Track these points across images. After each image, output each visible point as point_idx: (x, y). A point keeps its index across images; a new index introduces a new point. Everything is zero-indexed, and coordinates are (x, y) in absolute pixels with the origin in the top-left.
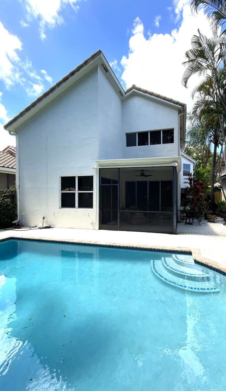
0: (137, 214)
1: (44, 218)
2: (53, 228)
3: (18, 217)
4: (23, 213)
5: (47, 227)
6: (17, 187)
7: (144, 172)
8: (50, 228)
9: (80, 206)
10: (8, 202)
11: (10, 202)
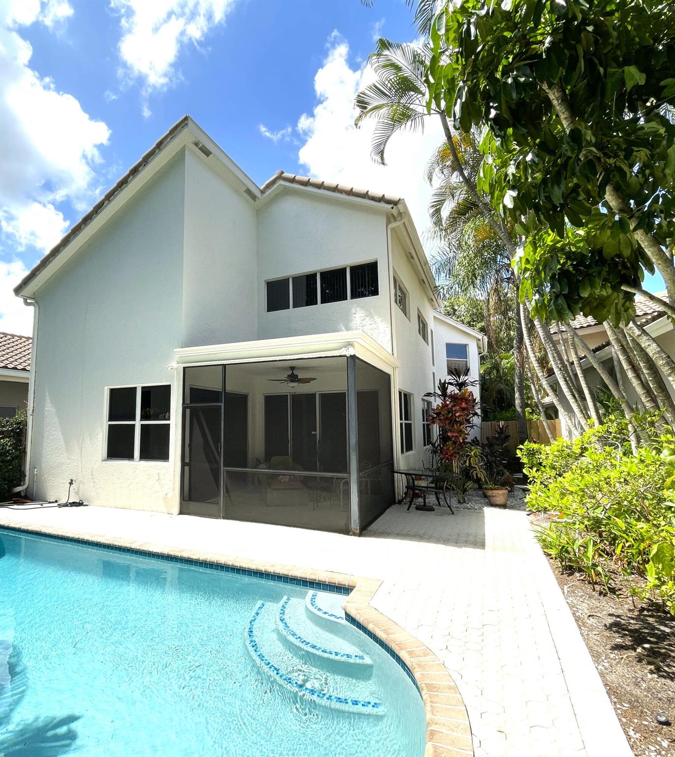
0: (283, 479)
1: (71, 483)
2: (88, 505)
3: (27, 478)
4: (36, 470)
5: (74, 503)
6: (30, 412)
7: (295, 373)
8: (81, 507)
9: (145, 456)
10: (7, 445)
11: (10, 446)
